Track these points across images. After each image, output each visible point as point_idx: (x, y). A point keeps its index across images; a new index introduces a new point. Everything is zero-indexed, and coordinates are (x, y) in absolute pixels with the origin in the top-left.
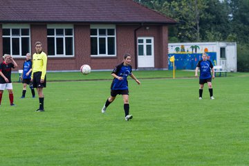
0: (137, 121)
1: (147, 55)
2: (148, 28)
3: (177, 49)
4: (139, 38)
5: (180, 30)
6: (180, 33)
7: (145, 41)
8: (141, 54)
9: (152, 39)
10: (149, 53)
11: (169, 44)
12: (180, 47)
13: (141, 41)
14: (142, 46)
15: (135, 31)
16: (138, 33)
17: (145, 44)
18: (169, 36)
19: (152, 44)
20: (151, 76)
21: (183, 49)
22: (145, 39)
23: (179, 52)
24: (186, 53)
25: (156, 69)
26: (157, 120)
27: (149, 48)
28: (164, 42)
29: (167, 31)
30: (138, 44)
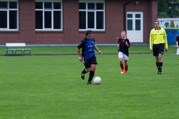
0: (125, 96)
1: (136, 29)
2: (137, 3)
3: (167, 24)
4: (128, 13)
5: (170, 5)
6: (170, 8)
7: (134, 16)
8: (130, 28)
9: (142, 14)
10: (138, 28)
11: (159, 19)
12: (170, 23)
13: (131, 16)
14: (132, 20)
15: (125, 5)
16: (127, 7)
17: (134, 19)
18: (158, 11)
19: (141, 19)
20: (140, 52)
21: (173, 25)
22: (134, 14)
23: (169, 28)
24: (176, 28)
25: (145, 44)
26: (145, 95)
27: (138, 22)
28: (153, 17)
29: (157, 6)
30: (128, 19)
